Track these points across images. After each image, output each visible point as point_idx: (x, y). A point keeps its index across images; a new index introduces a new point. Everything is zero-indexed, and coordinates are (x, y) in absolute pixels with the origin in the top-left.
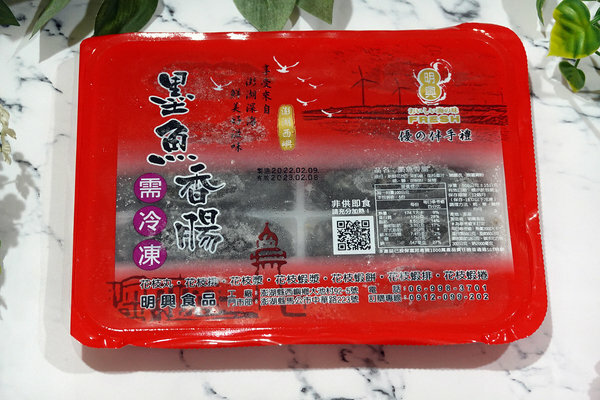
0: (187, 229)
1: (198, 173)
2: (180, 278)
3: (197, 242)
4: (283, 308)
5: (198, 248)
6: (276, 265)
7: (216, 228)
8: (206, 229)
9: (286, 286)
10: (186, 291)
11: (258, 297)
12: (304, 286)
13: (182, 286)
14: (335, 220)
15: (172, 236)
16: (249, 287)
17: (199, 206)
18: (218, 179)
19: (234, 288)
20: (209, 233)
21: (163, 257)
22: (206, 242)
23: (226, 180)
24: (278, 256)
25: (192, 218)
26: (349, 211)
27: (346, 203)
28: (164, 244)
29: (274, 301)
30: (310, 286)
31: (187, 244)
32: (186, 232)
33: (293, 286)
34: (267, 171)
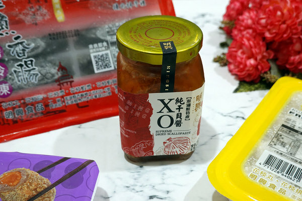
0: (19, 72)
1: (18, 41)
2: (23, 99)
3: (27, 78)
4: (77, 104)
5: (28, 82)
6: (69, 83)
7: (34, 69)
8: (30, 71)
9: (76, 93)
10: (27, 105)
11: (64, 101)
12: (85, 91)
13: (24, 103)
14: (92, 55)
15: (13, 77)
16: (58, 97)
17: (23, 58)
18: (29, 42)
19: (51, 99)
20: (32, 72)
21: (11, 90)
22: (31, 77)
23: (34, 42)
24: (69, 78)
25: (21, 66)
26: (98, 50)
27: (95, 45)
28: (10, 82)
29: (72, 102)
30: (88, 91)
31: (22, 80)
32: (20, 74)
33: (80, 92)
34: (54, 34)
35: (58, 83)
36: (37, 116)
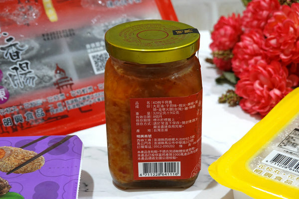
0: (15, 75)
1: (11, 43)
2: (21, 105)
3: (23, 82)
4: (80, 109)
5: (25, 86)
6: (69, 86)
7: (30, 72)
8: (25, 74)
9: (78, 96)
10: (27, 110)
11: (65, 106)
12: (87, 94)
13: (23, 109)
14: (91, 56)
15: (8, 82)
16: (58, 101)
17: (18, 61)
18: (23, 43)
19: (52, 103)
20: (28, 75)
21: (8, 95)
22: (28, 81)
23: (28, 44)
24: (68, 81)
25: (16, 69)
26: (96, 49)
27: (93, 45)
28: (6, 87)
29: (74, 106)
30: (90, 94)
31: (18, 84)
32: (15, 78)
33: (81, 95)
34: (47, 35)
35: (57, 86)
36: (38, 123)
